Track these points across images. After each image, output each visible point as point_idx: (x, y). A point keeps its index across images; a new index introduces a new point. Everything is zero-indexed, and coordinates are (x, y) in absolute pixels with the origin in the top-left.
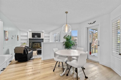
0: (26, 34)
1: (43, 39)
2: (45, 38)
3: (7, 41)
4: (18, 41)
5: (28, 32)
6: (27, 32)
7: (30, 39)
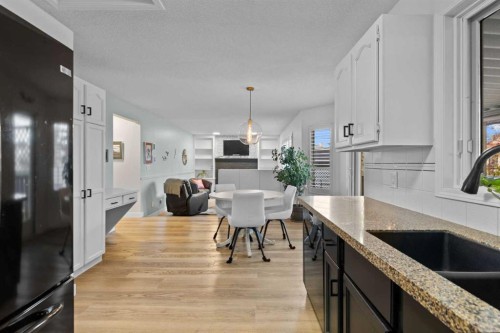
0: (207, 146)
1: (255, 161)
2: (264, 157)
3: (149, 165)
4: (185, 164)
5: (214, 138)
6: (211, 139)
7: (217, 160)
